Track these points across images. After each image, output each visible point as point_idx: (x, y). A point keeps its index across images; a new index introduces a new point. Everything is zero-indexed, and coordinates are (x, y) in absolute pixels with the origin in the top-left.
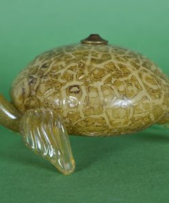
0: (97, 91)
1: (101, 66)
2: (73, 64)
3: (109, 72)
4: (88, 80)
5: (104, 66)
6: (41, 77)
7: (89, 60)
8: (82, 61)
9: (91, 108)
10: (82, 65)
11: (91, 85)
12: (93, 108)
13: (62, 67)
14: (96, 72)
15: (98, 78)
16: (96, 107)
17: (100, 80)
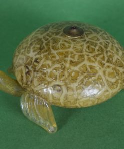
0: (73, 91)
1: (77, 68)
2: (57, 66)
3: (82, 74)
4: (67, 81)
5: (79, 68)
6: (34, 71)
7: (69, 62)
8: (63, 63)
9: (69, 101)
10: (63, 67)
11: (69, 86)
12: (70, 102)
13: (49, 67)
14: (73, 74)
15: (74, 80)
16: (72, 101)
17: (76, 82)
